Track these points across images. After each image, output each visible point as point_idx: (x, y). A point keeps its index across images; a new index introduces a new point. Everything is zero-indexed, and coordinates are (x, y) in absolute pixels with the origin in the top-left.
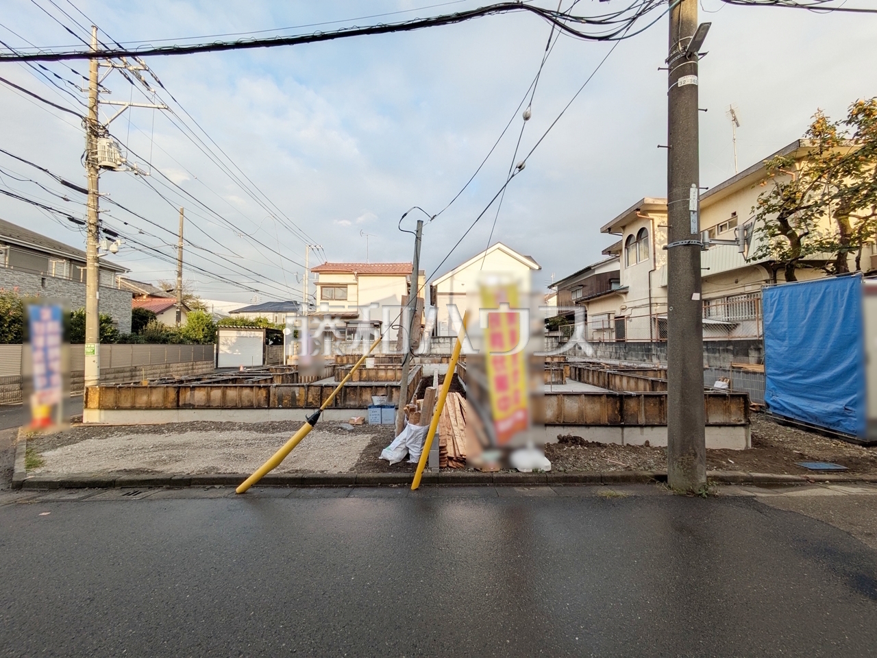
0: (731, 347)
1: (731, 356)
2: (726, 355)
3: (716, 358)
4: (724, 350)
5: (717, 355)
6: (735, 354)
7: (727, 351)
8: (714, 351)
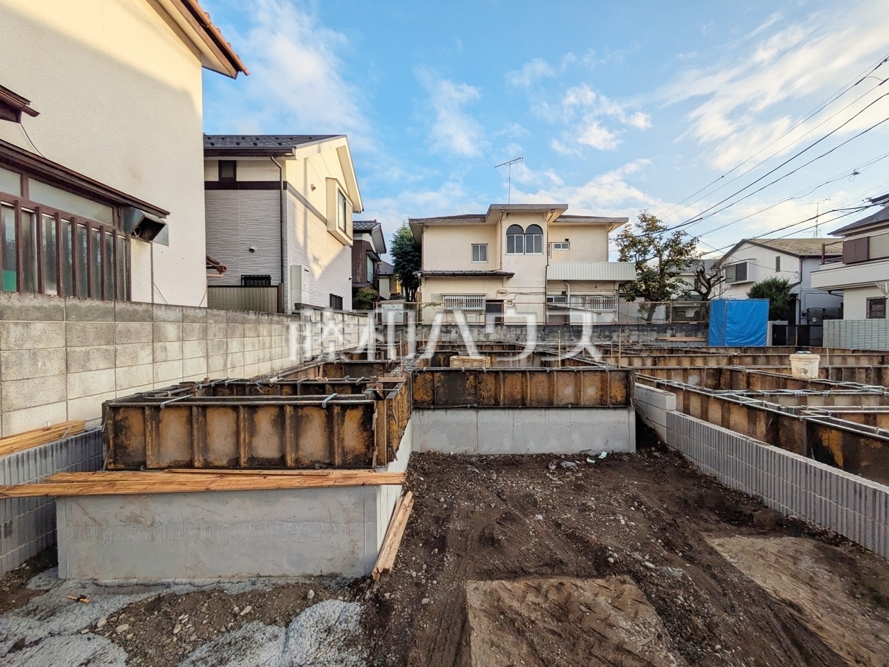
0: (656, 328)
1: (655, 334)
2: (652, 333)
3: (644, 335)
4: (650, 330)
5: (646, 333)
6: (658, 332)
7: (653, 330)
8: (643, 331)
